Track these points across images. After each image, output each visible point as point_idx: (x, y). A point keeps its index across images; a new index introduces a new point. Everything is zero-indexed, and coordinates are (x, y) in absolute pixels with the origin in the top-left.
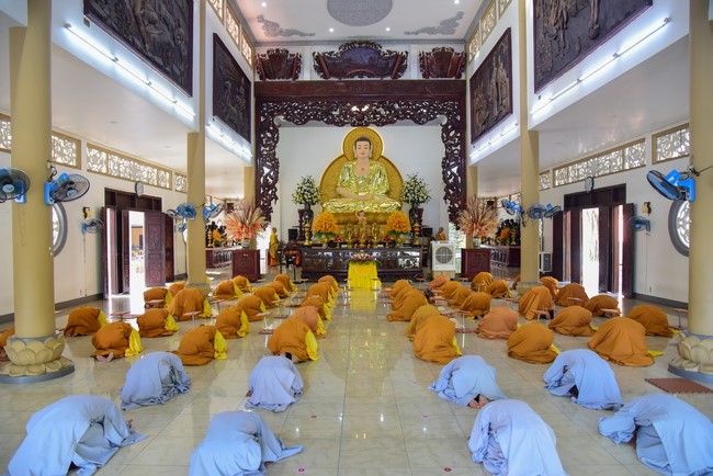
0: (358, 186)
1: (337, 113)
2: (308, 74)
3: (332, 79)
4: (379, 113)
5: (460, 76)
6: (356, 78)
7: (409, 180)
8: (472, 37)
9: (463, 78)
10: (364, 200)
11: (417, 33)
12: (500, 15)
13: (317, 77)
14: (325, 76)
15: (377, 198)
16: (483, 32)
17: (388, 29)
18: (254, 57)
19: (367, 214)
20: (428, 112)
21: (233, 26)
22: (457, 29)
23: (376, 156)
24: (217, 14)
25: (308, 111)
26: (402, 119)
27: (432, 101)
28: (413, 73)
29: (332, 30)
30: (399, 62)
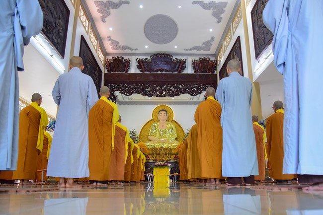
0: (160, 135)
1: (149, 89)
2: (133, 70)
3: (146, 72)
4: (171, 90)
5: (214, 72)
6: (159, 72)
7: (188, 132)
8: (219, 51)
9: (215, 73)
10: (164, 142)
11: (191, 50)
12: (233, 34)
13: (138, 72)
14: (142, 71)
15: (170, 141)
16: (225, 46)
17: (176, 47)
18: (105, 60)
19: (165, 149)
20: (197, 90)
21: (93, 39)
22: (211, 47)
23: (170, 119)
24: (85, 29)
25: (133, 88)
26: (184, 93)
27: (199, 85)
28: (189, 70)
29: (146, 47)
30: (182, 64)
